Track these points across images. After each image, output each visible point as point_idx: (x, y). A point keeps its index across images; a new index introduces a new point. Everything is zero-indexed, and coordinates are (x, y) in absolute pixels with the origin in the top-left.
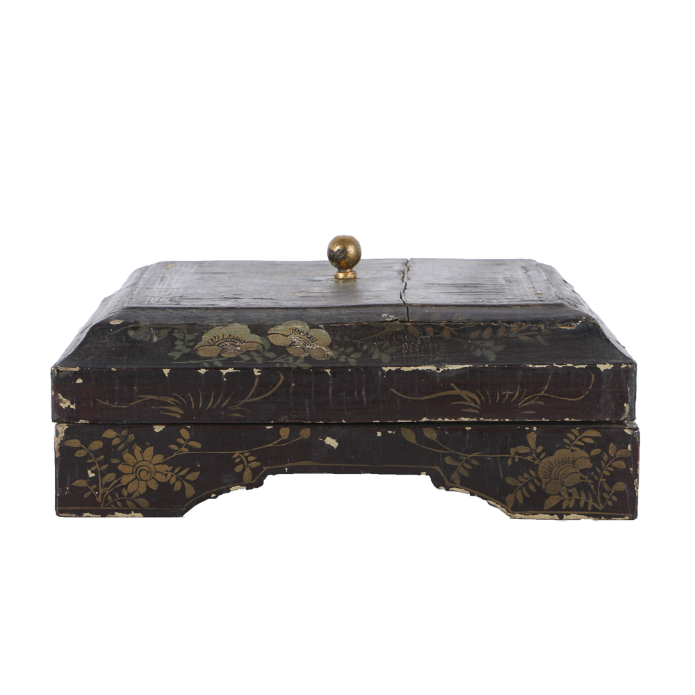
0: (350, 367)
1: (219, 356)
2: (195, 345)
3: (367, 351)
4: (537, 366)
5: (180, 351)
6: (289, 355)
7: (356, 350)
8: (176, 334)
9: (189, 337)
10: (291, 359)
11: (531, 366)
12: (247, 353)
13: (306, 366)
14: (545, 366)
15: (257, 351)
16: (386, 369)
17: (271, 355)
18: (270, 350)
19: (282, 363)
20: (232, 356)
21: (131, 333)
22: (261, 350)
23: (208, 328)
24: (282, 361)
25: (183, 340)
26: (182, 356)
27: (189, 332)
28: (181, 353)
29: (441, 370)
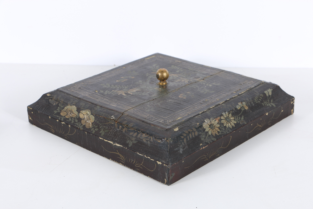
0: (92, 134)
1: (65, 116)
2: (62, 110)
3: (100, 129)
4: (140, 154)
5: (57, 111)
6: (81, 123)
7: (98, 128)
8: (59, 105)
9: (62, 107)
10: (80, 124)
11: (138, 153)
12: (72, 118)
13: (82, 129)
14: (142, 155)
15: (74, 118)
16: (100, 138)
17: (76, 121)
18: (77, 119)
19: (77, 125)
20: (68, 117)
21: (50, 100)
22: (75, 118)
23: (67, 105)
24: (77, 124)
25: (60, 107)
26: (57, 113)
27: (63, 105)
28: (57, 112)
29: (114, 145)
